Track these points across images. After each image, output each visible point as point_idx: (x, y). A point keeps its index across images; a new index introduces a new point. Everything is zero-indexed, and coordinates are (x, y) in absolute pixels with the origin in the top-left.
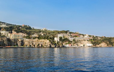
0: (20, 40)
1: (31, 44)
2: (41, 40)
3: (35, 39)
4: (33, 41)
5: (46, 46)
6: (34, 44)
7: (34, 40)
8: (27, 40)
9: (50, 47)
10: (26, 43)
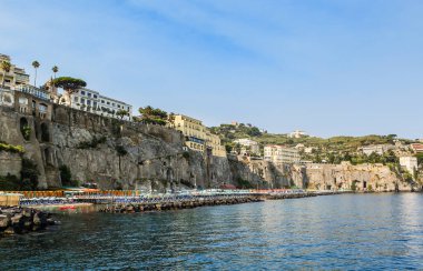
0: (297, 168)
1: (331, 182)
2: (359, 167)
3: (339, 163)
4: (334, 172)
5: (382, 189)
6: (339, 180)
7: (338, 167)
8: (316, 166)
9: (397, 191)
10: (314, 178)
